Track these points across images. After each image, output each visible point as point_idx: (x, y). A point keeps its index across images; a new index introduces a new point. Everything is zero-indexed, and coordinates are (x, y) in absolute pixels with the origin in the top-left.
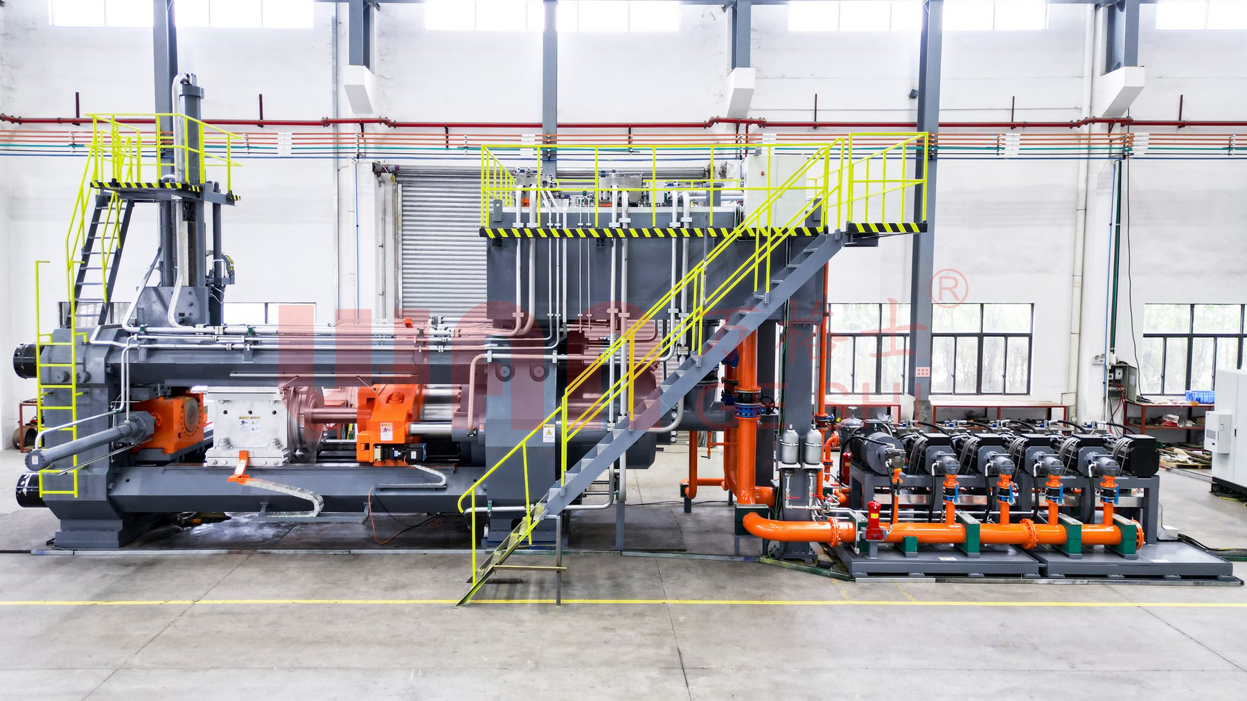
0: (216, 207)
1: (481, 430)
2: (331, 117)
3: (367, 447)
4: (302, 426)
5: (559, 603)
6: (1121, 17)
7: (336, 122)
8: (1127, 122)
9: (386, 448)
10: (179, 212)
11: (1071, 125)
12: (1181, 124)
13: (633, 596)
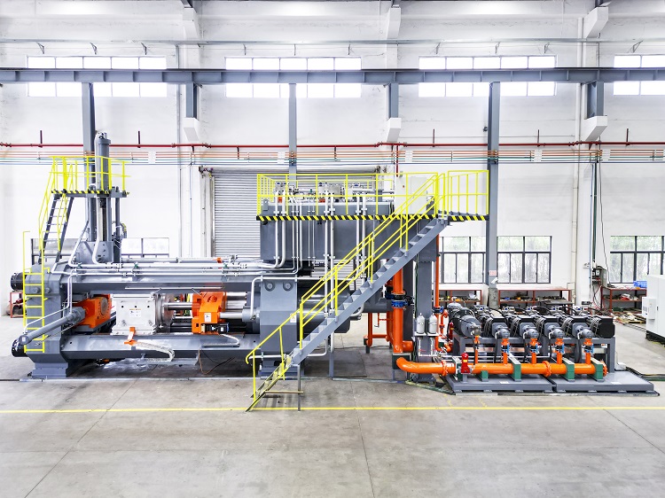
0: (117, 200)
1: (258, 316)
2: (176, 143)
3: (197, 325)
4: (163, 312)
5: (299, 410)
6: (595, 90)
7: (179, 146)
8: (599, 143)
9: (208, 326)
10: (98, 204)
11: (569, 144)
12: (628, 144)
13: (338, 405)
